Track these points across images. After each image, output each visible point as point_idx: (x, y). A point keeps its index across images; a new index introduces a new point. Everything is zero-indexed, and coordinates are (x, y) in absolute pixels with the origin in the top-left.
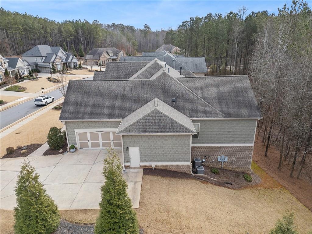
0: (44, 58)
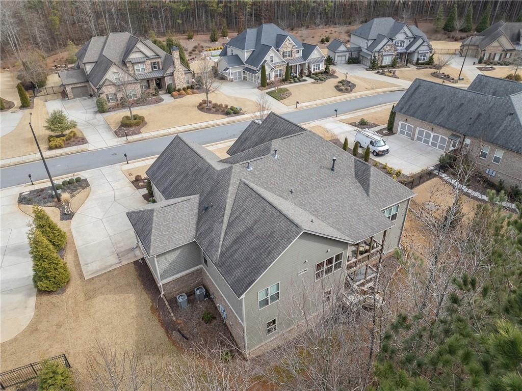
0: (370, 43)
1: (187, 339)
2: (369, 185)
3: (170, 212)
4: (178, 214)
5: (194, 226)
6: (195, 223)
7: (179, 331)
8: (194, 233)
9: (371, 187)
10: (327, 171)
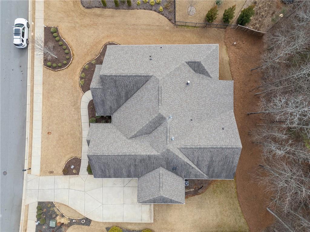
1: (202, 186)
2: (207, 72)
3: (166, 187)
4: (169, 183)
5: (178, 177)
6: (176, 176)
7: (199, 189)
8: (181, 178)
9: (209, 72)
10: (187, 88)
